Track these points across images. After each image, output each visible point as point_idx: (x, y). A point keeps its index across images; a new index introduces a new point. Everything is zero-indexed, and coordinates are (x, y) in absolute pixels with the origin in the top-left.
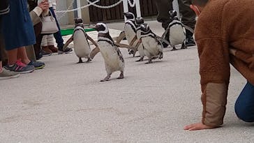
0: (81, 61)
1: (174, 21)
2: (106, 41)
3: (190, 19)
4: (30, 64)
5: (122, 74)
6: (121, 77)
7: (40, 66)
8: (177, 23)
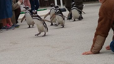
0: (30, 27)
1: (73, 8)
2: (37, 19)
3: (80, 6)
4: (13, 26)
5: (45, 34)
6: (45, 35)
7: (18, 26)
8: (74, 8)
